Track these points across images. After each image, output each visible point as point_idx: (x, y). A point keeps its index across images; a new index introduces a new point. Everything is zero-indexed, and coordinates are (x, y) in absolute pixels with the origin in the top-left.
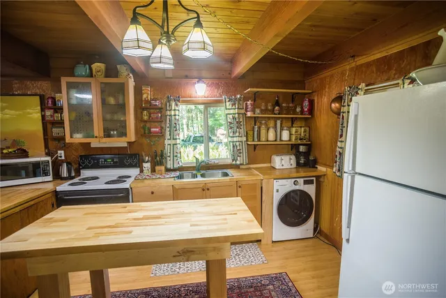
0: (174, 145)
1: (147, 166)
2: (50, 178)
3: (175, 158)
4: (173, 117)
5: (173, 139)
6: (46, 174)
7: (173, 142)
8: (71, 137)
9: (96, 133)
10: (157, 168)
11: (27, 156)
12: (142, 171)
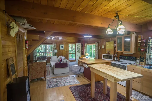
0: (150, 55)
1: (138, 61)
2: (112, 60)
3: (150, 61)
4: (150, 45)
5: (150, 53)
6: (112, 59)
7: (150, 54)
8: (117, 51)
9: (122, 50)
10: (141, 63)
11: (109, 54)
12: (136, 63)
